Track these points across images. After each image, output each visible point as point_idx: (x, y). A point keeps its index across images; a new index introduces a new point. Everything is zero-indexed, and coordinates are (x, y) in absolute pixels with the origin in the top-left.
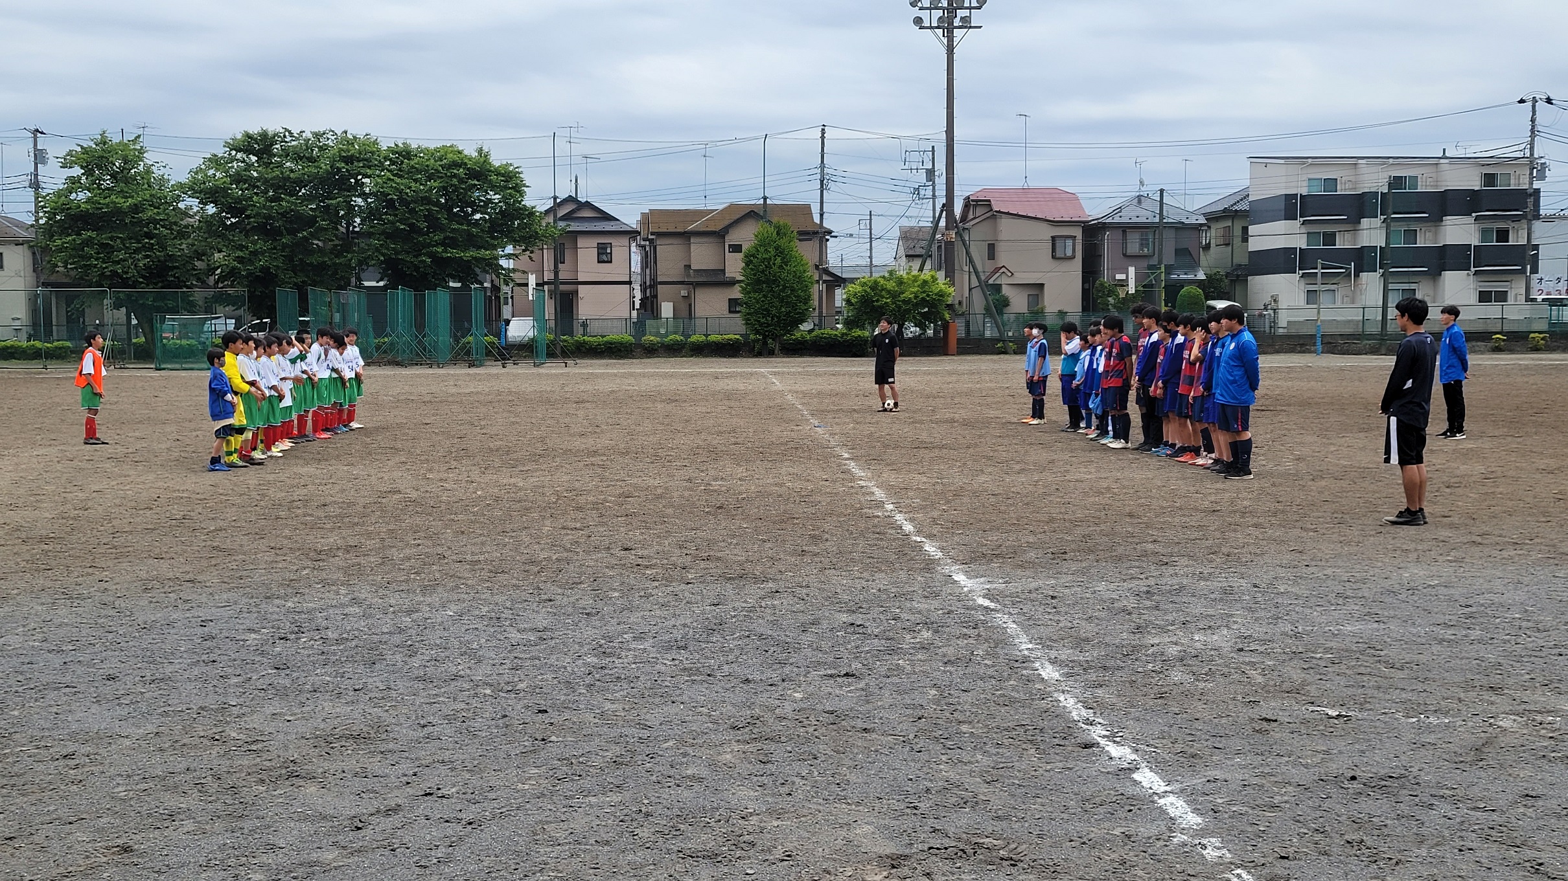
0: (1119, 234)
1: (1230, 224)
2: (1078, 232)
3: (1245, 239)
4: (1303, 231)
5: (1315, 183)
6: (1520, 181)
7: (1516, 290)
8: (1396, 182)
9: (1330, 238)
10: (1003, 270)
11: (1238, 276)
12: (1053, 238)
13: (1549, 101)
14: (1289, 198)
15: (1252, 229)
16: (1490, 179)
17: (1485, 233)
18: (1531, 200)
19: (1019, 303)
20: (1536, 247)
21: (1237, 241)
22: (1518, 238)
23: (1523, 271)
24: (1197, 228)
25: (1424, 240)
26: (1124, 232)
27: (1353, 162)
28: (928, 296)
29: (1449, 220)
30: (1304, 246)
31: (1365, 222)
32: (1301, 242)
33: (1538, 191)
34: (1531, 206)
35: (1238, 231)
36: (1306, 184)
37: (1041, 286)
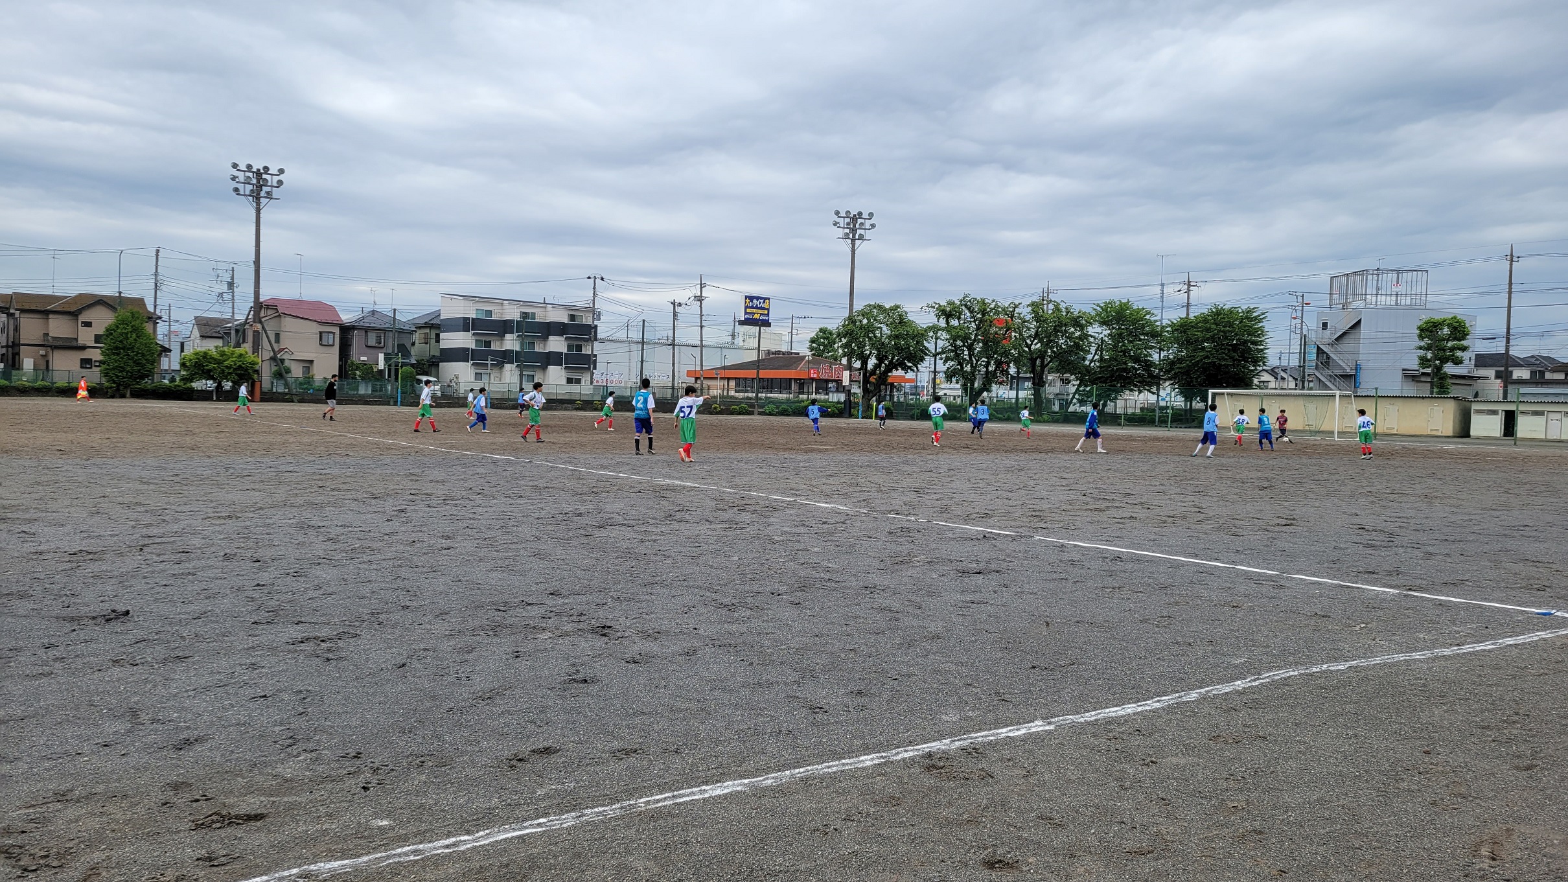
0: (363, 333)
1: (428, 331)
2: (337, 330)
3: (438, 340)
4: (473, 338)
5: (479, 312)
6: (587, 320)
7: (585, 379)
8: (525, 315)
9: (488, 344)
10: (286, 350)
11: (433, 362)
12: (321, 333)
13: (602, 279)
14: (466, 319)
15: (442, 335)
16: (572, 317)
17: (570, 347)
18: (593, 331)
19: (297, 372)
20: (595, 356)
21: (433, 342)
22: (586, 350)
23: (589, 369)
24: (410, 333)
25: (539, 348)
26: (366, 332)
27: (501, 301)
28: (243, 364)
29: (551, 338)
30: (474, 347)
31: (508, 336)
32: (472, 345)
33: (596, 326)
34: (593, 333)
35: (433, 336)
36: (475, 312)
37: (312, 362)
